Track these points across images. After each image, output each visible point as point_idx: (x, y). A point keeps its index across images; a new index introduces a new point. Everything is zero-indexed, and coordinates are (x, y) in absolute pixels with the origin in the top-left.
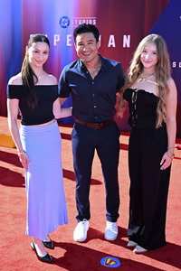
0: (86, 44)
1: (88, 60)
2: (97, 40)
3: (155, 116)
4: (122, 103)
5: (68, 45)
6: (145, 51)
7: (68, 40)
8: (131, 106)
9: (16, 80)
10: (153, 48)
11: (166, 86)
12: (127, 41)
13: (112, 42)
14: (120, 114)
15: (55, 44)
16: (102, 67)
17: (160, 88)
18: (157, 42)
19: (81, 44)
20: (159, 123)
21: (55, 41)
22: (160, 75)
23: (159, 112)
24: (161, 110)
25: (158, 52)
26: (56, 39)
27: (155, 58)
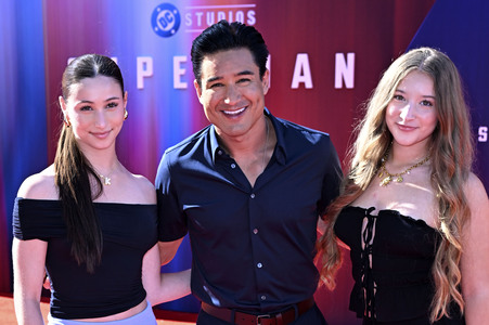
0: (231, 82)
1: (236, 129)
2: (263, 70)
3: (428, 288)
4: (331, 249)
5: (178, 84)
6: (399, 97)
7: (178, 71)
8: (357, 257)
9: (39, 185)
10: (425, 87)
11: (462, 200)
12: (345, 70)
13: (302, 73)
14: (327, 281)
15: (140, 85)
16: (278, 148)
17: (445, 206)
18: (435, 70)
19: (215, 83)
20: (440, 307)
21: (141, 74)
22: (443, 167)
23: (440, 274)
24: (447, 270)
25: (438, 101)
26: (143, 69)
27: (427, 116)
